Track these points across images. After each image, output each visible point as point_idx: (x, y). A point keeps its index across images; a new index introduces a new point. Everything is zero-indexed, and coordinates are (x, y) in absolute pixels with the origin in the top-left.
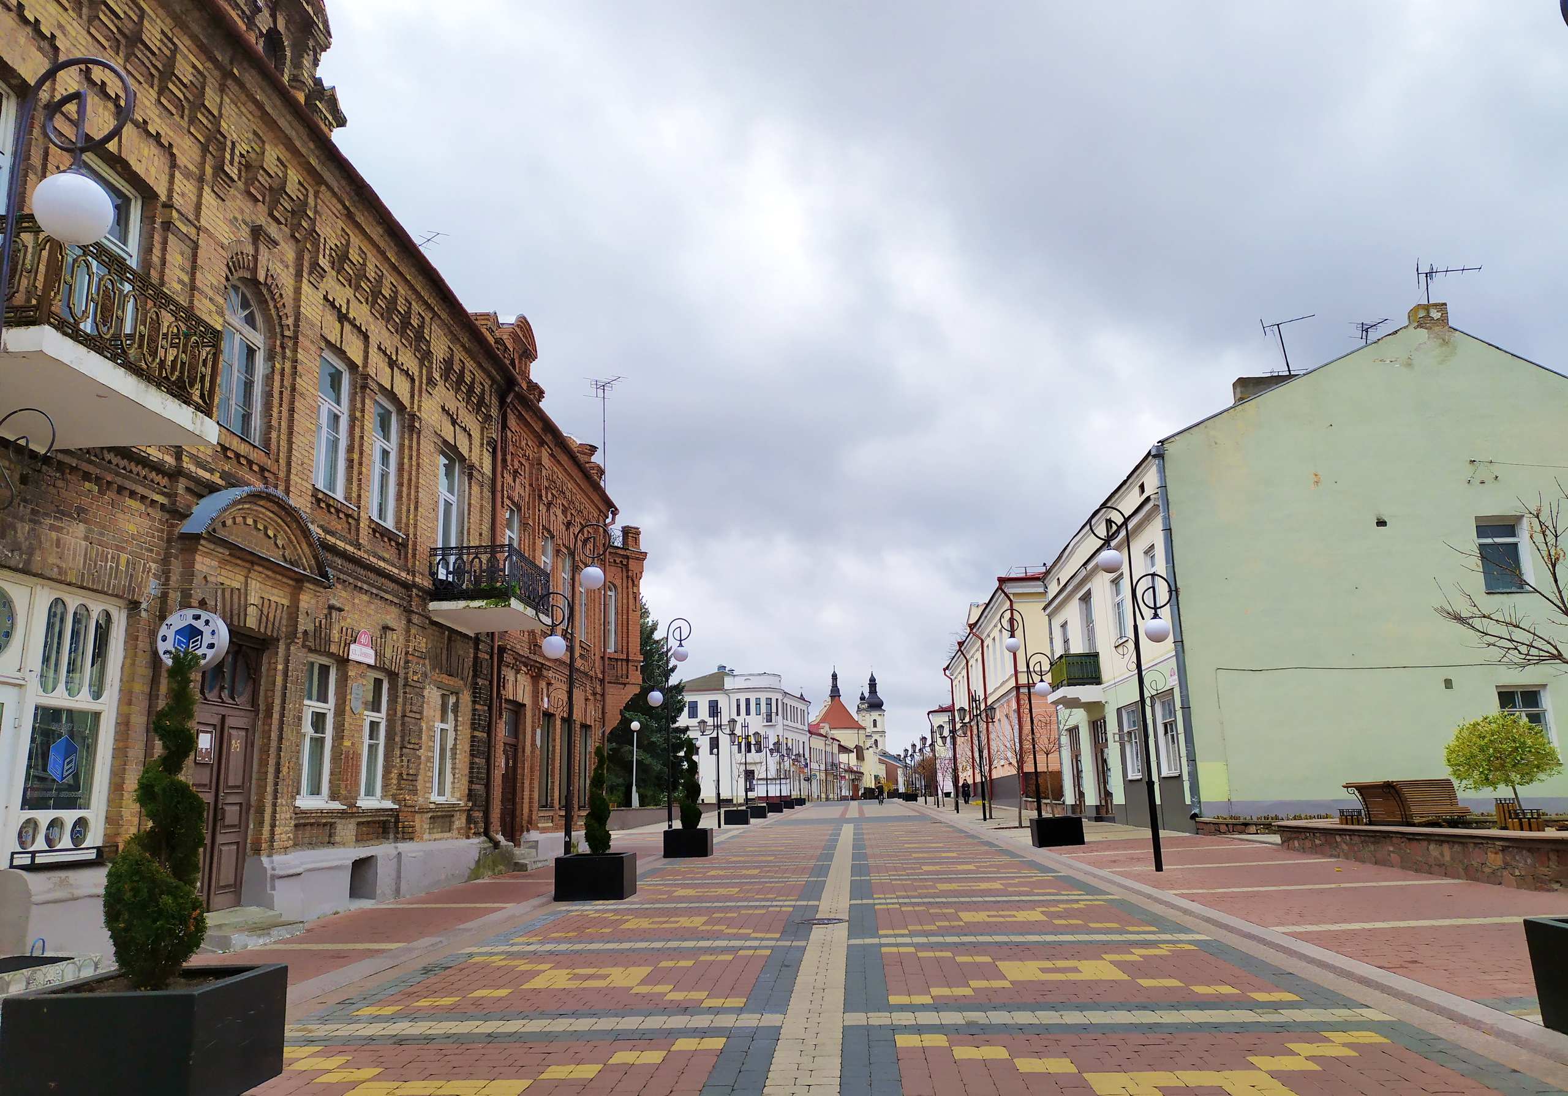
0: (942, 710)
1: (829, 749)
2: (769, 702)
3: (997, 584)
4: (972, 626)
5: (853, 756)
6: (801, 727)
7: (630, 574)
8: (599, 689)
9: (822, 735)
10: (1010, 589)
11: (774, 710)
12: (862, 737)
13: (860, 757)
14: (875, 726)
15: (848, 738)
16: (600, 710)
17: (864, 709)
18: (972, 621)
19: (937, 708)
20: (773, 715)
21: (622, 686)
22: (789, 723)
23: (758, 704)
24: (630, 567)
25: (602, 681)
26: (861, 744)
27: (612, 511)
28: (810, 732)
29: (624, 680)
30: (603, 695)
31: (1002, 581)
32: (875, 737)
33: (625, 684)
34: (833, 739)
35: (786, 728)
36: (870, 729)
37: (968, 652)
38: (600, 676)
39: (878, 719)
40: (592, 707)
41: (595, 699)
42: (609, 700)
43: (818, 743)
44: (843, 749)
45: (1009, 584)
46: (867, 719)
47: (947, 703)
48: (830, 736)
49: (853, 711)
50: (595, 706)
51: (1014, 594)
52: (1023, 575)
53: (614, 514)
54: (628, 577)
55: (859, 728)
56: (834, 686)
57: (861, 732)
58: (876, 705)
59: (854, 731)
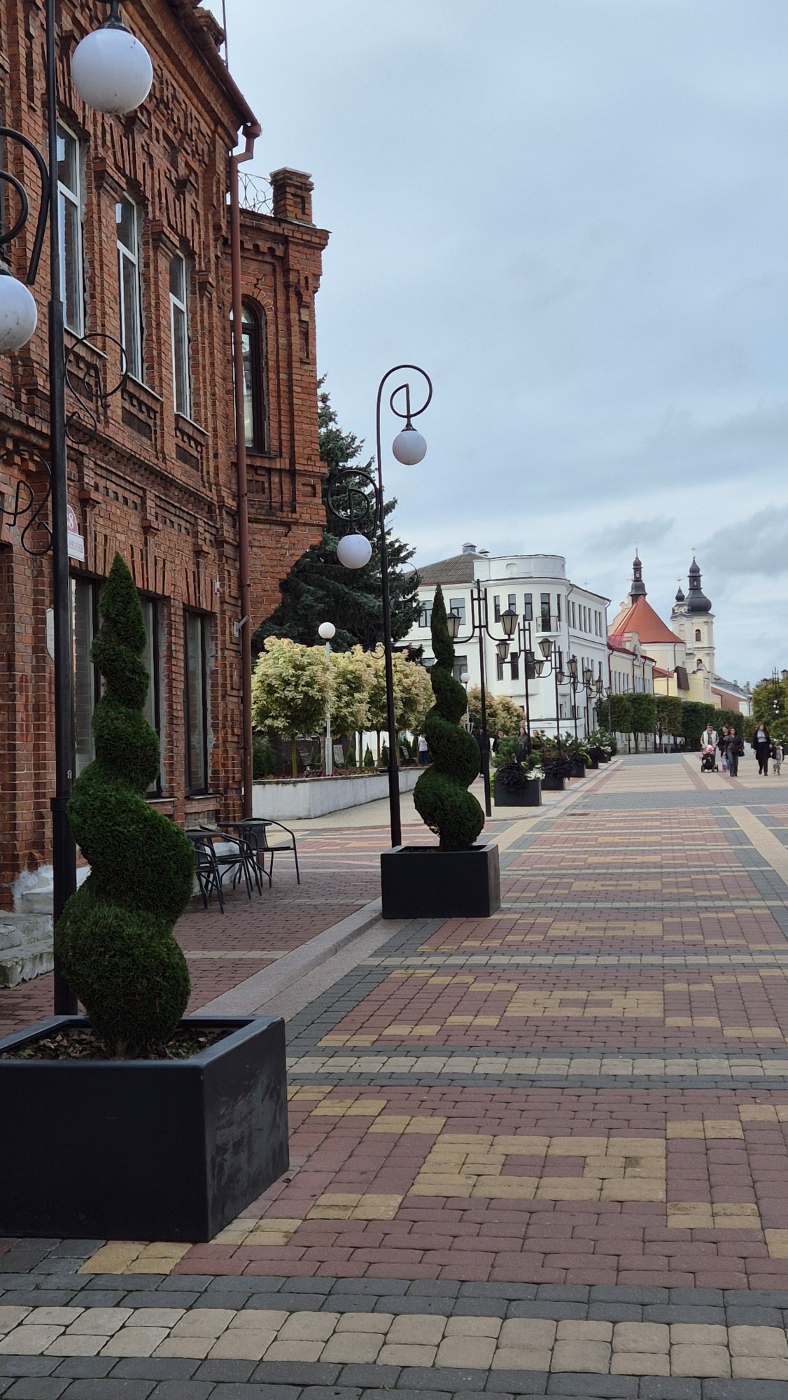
1: (638, 671)
2: (546, 600)
7: (292, 277)
8: (228, 533)
9: (627, 652)
11: (554, 612)
12: (683, 656)
13: (683, 684)
14: (698, 639)
15: (666, 656)
16: (234, 581)
20: (553, 621)
21: (281, 530)
22: (576, 632)
24: (293, 263)
25: (236, 516)
26: (682, 666)
27: (246, 128)
28: (610, 647)
29: (286, 515)
30: (239, 547)
32: (700, 655)
33: (288, 525)
34: (645, 658)
35: (572, 639)
36: (691, 644)
38: (230, 502)
39: (704, 629)
40: (214, 571)
41: (221, 555)
42: (256, 560)
43: (621, 664)
44: (658, 673)
48: (639, 654)
50: (221, 571)
53: (252, 134)
54: (287, 286)
55: (677, 641)
56: (638, 580)
57: (679, 647)
58: (699, 607)
59: (670, 647)
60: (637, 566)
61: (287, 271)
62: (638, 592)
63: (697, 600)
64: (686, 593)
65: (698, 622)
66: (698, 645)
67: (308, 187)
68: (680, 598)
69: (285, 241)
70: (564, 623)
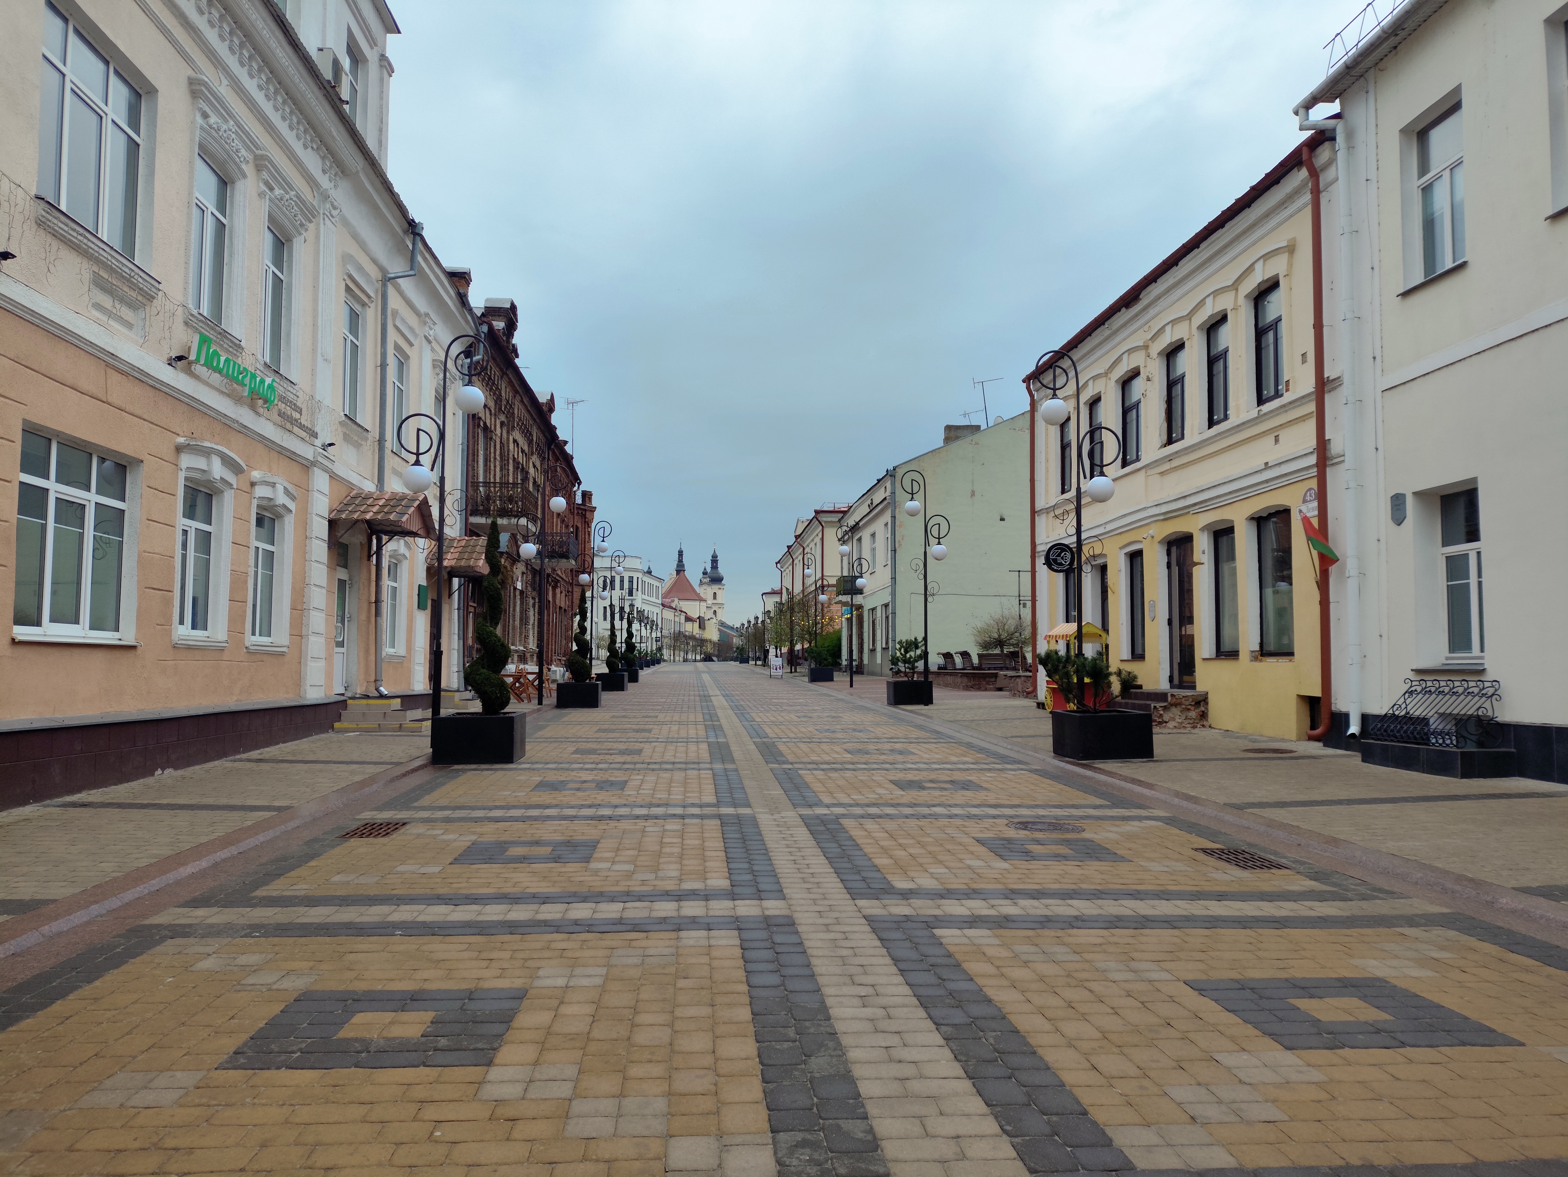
0: (773, 593)
1: (677, 619)
2: (631, 580)
3: (814, 514)
4: (797, 537)
5: (696, 625)
6: (657, 601)
7: (586, 520)
9: (671, 608)
10: (824, 518)
11: (635, 586)
12: (704, 609)
13: (702, 626)
14: (715, 598)
15: (694, 609)
17: (705, 583)
18: (798, 533)
19: (769, 590)
20: (634, 591)
22: (646, 597)
23: (622, 581)
24: (587, 515)
26: (702, 615)
27: (577, 480)
28: (663, 605)
31: (817, 512)
32: (715, 608)
34: (681, 611)
35: (644, 601)
36: (710, 601)
37: (794, 553)
39: (719, 593)
43: (668, 614)
44: (688, 619)
45: (822, 515)
46: (707, 592)
47: (777, 587)
48: (678, 609)
49: (695, 583)
51: (825, 522)
52: (832, 509)
53: (579, 484)
54: (585, 522)
55: (701, 600)
56: (680, 561)
57: (703, 604)
58: (717, 580)
59: (697, 603)
60: (681, 553)
61: (585, 518)
62: (680, 569)
63: (715, 575)
64: (709, 570)
65: (715, 588)
66: (715, 602)
67: (591, 495)
68: (705, 573)
69: (585, 510)
70: (640, 592)
